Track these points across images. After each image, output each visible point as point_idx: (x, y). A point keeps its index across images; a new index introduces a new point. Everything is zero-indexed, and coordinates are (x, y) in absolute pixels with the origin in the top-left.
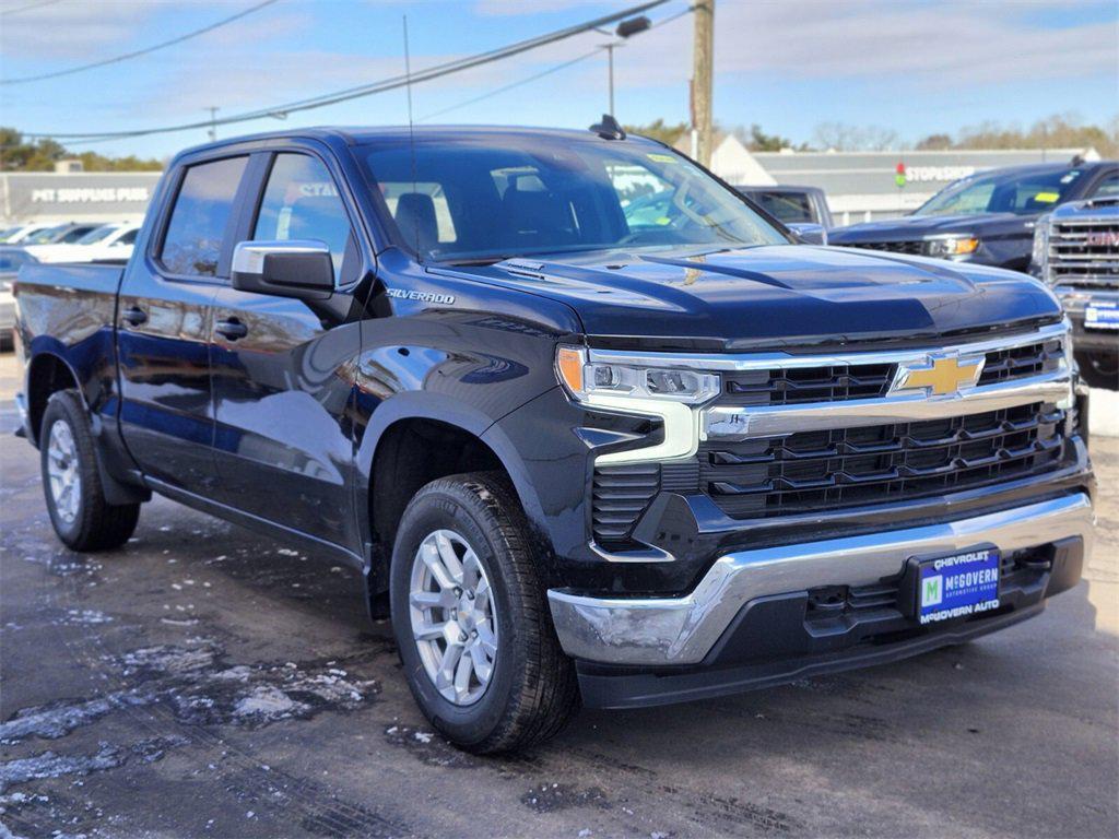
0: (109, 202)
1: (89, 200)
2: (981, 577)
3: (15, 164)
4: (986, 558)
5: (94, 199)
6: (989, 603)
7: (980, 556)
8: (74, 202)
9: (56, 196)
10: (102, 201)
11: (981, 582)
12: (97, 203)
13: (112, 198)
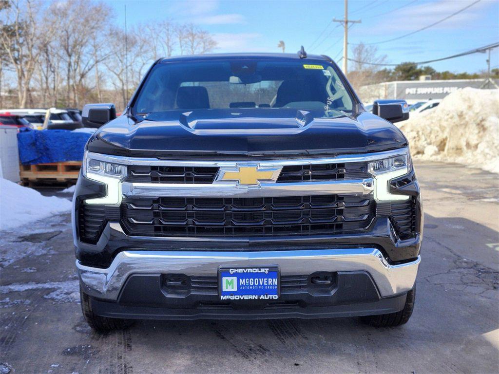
0: (439, 94)
1: (431, 93)
2: (265, 282)
3: (412, 78)
4: (267, 272)
5: (433, 92)
6: (271, 296)
7: (262, 270)
8: (424, 94)
9: (416, 91)
10: (437, 93)
11: (265, 284)
12: (434, 94)
13: (441, 92)
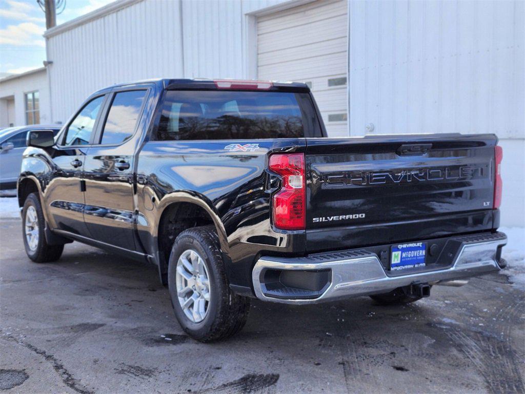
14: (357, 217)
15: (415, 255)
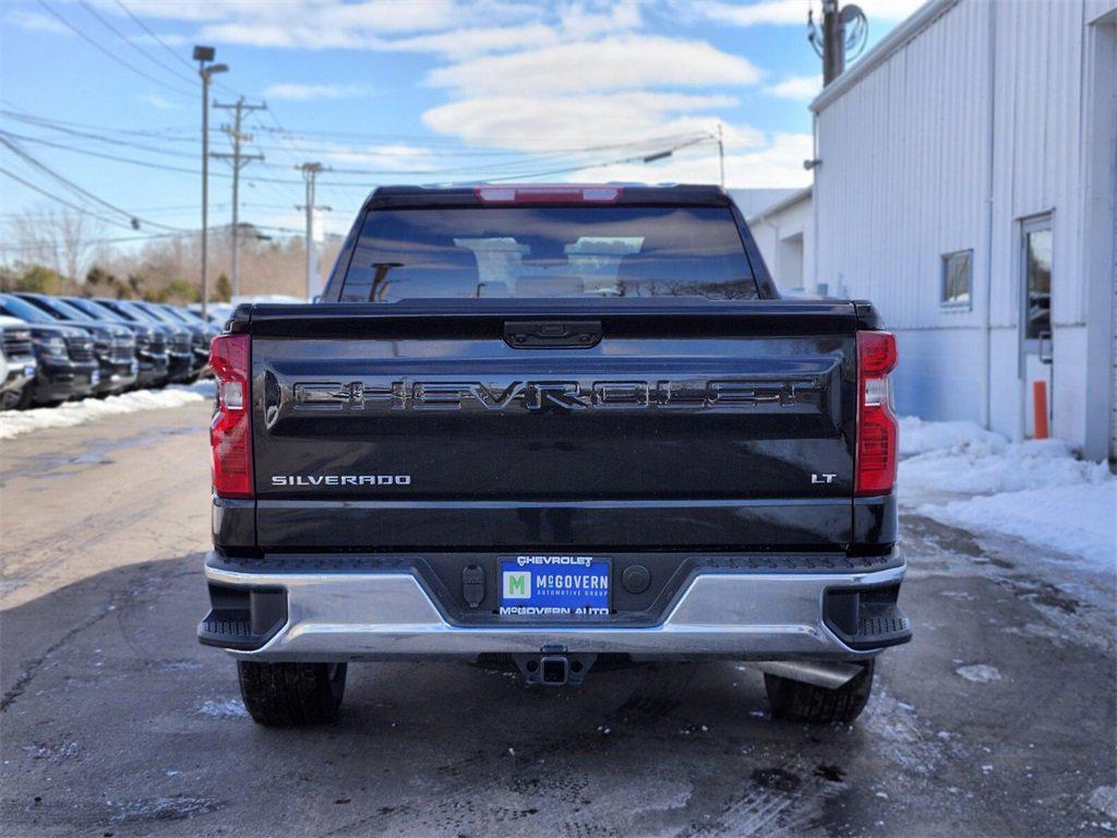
14: (390, 482)
15: (577, 586)
